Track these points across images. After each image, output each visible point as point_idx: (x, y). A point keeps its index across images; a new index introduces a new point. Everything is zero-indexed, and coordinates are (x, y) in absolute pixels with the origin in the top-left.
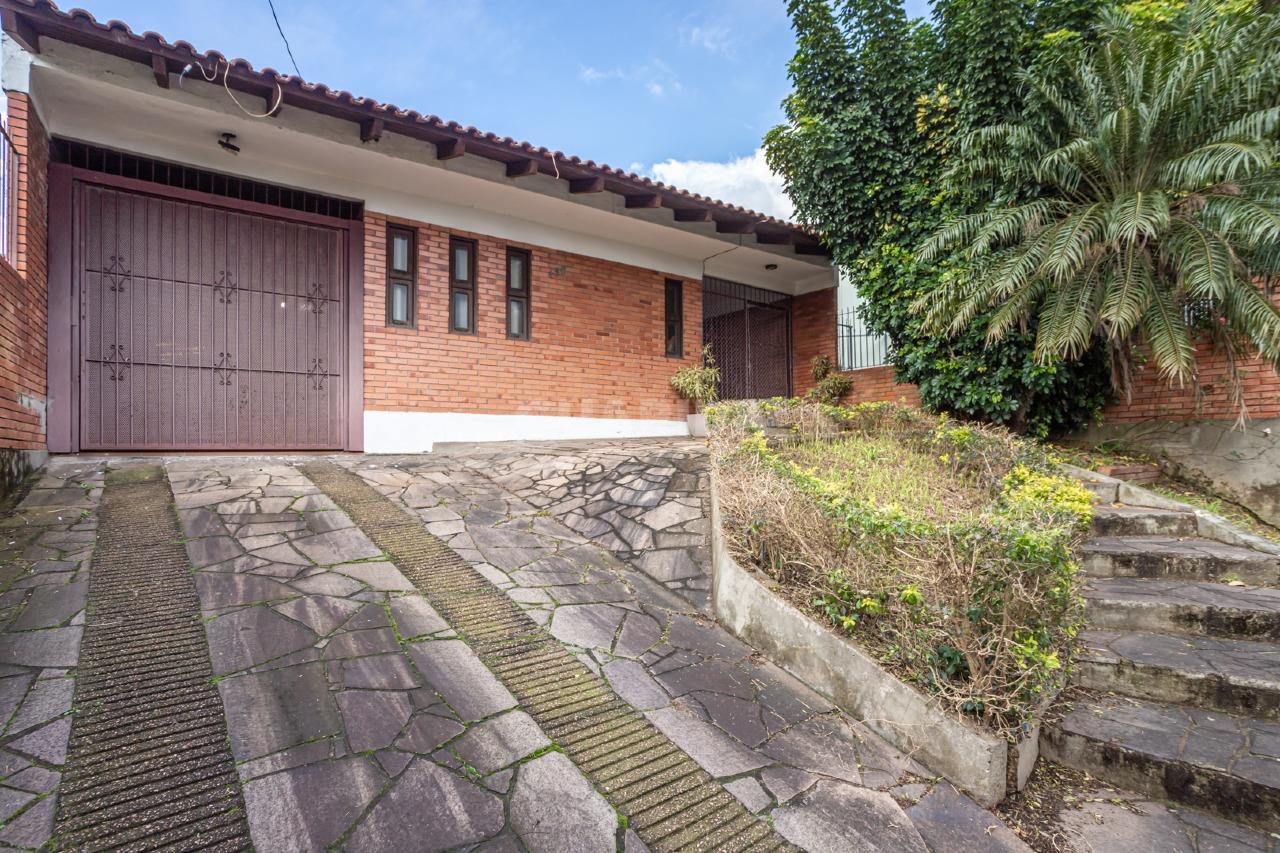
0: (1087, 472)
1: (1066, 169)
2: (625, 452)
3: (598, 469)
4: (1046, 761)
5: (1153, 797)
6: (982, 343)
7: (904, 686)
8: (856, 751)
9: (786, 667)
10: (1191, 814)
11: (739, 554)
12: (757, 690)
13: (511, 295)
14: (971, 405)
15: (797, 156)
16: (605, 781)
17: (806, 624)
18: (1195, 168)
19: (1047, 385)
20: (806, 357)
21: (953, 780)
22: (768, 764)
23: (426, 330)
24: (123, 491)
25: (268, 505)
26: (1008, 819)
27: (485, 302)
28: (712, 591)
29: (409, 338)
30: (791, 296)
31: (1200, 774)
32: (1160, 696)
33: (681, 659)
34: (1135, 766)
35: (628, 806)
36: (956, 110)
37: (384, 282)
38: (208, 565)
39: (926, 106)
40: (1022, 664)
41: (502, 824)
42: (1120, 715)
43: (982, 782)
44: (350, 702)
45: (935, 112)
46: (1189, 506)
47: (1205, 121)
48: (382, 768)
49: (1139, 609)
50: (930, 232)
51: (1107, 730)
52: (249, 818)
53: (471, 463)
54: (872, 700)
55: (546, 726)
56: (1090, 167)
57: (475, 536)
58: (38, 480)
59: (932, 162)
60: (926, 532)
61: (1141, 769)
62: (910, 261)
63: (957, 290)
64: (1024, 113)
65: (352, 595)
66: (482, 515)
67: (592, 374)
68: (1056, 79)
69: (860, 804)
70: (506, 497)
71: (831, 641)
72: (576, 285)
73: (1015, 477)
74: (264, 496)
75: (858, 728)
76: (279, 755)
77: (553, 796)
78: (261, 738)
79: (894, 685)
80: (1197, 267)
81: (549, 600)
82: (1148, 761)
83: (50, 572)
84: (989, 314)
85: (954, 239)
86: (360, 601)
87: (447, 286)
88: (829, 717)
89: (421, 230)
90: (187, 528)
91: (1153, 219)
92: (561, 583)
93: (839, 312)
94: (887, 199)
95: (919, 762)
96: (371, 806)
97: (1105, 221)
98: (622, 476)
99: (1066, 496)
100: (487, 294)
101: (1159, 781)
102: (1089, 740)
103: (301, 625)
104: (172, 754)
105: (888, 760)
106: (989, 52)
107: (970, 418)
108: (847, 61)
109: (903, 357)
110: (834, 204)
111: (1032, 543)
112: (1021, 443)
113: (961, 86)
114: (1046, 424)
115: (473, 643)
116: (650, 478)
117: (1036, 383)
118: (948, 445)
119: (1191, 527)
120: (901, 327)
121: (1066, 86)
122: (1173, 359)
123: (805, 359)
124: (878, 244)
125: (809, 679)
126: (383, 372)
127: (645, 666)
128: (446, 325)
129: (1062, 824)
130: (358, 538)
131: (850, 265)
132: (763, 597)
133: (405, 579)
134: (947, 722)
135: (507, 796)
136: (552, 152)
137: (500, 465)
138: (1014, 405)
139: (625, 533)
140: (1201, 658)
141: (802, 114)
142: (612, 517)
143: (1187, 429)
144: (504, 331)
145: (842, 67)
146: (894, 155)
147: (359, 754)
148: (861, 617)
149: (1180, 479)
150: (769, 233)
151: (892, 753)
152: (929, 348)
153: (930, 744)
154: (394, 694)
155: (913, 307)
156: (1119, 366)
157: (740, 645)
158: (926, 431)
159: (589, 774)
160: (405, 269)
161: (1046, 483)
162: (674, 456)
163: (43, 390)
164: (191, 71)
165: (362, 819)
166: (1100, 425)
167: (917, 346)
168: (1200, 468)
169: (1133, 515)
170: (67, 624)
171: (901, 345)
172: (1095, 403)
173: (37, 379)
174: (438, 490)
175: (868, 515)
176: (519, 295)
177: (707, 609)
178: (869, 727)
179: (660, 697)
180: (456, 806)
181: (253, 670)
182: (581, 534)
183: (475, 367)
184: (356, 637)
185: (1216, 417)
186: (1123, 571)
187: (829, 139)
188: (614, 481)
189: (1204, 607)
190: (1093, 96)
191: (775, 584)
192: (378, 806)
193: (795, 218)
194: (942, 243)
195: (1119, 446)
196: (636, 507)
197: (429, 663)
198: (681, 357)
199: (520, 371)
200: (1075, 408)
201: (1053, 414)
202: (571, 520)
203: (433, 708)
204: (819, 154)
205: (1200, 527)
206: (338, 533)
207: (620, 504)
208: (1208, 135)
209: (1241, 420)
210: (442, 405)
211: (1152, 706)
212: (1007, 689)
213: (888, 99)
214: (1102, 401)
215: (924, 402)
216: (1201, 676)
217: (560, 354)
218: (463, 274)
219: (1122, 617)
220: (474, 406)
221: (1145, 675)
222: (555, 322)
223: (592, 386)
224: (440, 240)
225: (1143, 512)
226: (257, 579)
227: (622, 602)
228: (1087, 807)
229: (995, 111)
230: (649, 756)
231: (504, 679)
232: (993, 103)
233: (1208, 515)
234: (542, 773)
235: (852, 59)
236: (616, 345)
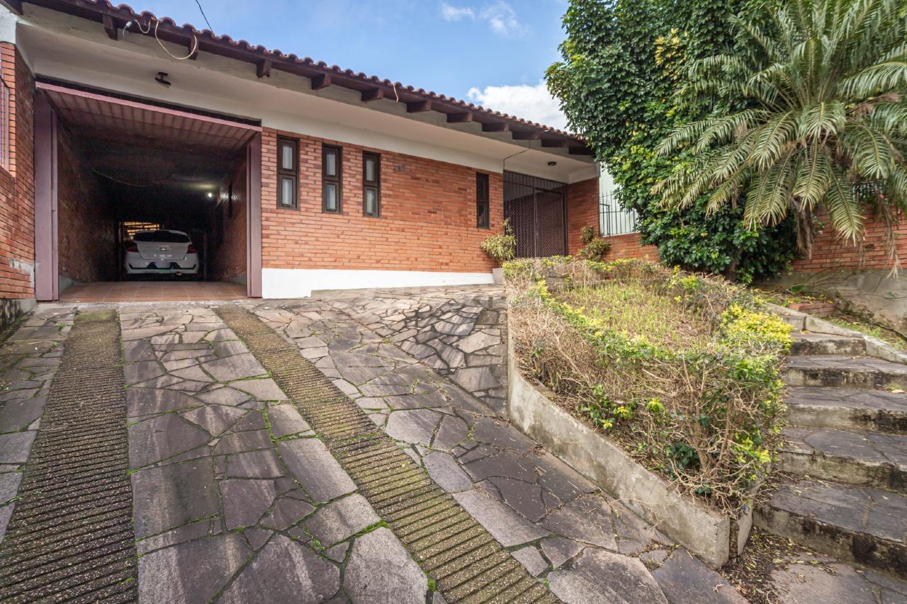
0: (782, 308)
1: (767, 86)
2: (448, 296)
3: (428, 308)
4: (758, 529)
5: (842, 560)
6: (703, 215)
7: (650, 474)
8: (614, 524)
9: (561, 457)
10: (874, 575)
11: (526, 372)
12: (539, 475)
13: (366, 185)
14: (696, 260)
15: (569, 84)
16: (420, 551)
17: (576, 425)
18: (865, 83)
19: (752, 245)
20: (577, 227)
21: (689, 547)
22: (546, 535)
23: (306, 211)
24: (86, 328)
25: (189, 337)
26: (731, 579)
27: (348, 191)
28: (507, 399)
29: (294, 217)
30: (566, 184)
31: (880, 543)
32: (844, 479)
33: (483, 451)
34: (828, 536)
35: (437, 571)
36: (684, 47)
37: (275, 177)
38: (138, 383)
39: (663, 45)
40: (741, 460)
41: (338, 588)
42: (814, 494)
43: (711, 549)
44: (229, 489)
45: (669, 49)
46: (859, 333)
47: (872, 49)
48: (248, 542)
49: (826, 411)
50: (665, 136)
51: (805, 507)
52: (140, 586)
53: (337, 305)
54: (625, 484)
55: (377, 507)
56: (784, 86)
57: (335, 359)
58: (27, 320)
59: (667, 86)
60: (667, 357)
61: (833, 538)
62: (651, 158)
63: (686, 178)
64: (735, 47)
65: (240, 404)
66: (341, 342)
67: (424, 241)
68: (759, 21)
69: (616, 567)
70: (360, 329)
71: (595, 439)
72: (412, 178)
73: (730, 313)
74: (186, 330)
75: (615, 505)
76: (170, 533)
77: (379, 564)
78: (158, 519)
79: (642, 473)
80: (867, 155)
81: (386, 407)
82: (839, 532)
83: (20, 389)
84: (709, 195)
85: (683, 140)
86: (246, 409)
87: (320, 179)
88: (593, 496)
89: (302, 140)
90: (127, 356)
91: (834, 120)
92: (396, 393)
93: (601, 195)
94: (635, 113)
95: (661, 531)
96: (237, 574)
97: (797, 125)
98: (444, 313)
99: (771, 328)
100: (349, 184)
101: (848, 547)
102: (792, 514)
103: (201, 429)
104: (88, 533)
105: (638, 530)
106: (709, 3)
107: (696, 270)
108: (605, 14)
109: (647, 227)
110: (596, 117)
111: (749, 367)
112: (734, 288)
113: (688, 30)
114: (750, 273)
115: (327, 441)
116: (464, 315)
117: (743, 244)
118: (680, 289)
119: (861, 348)
120: (645, 205)
121: (766, 26)
122: (848, 225)
123: (576, 229)
124: (628, 145)
125: (578, 467)
126: (275, 241)
127: (456, 457)
128: (320, 207)
129: (773, 583)
130: (250, 361)
131: (608, 161)
132: (544, 404)
133: (281, 391)
134: (683, 502)
135: (343, 566)
136: (393, 82)
137: (358, 306)
138: (727, 260)
139: (445, 356)
140: (876, 450)
141: (573, 54)
142: (436, 343)
143: (854, 277)
144: (361, 211)
145: (601, 18)
146: (640, 82)
147: (232, 531)
148: (616, 421)
149: (849, 313)
150: (550, 140)
151: (640, 524)
152: (666, 220)
153: (670, 519)
154: (264, 482)
155: (653, 190)
156: (803, 231)
157: (527, 440)
158: (664, 279)
159: (408, 545)
160: (291, 168)
161: (755, 318)
162: (482, 299)
163: (32, 257)
164: (131, 26)
165: (228, 586)
166: (790, 274)
167: (657, 218)
168: (864, 304)
169: (818, 340)
170: (25, 429)
171: (645, 218)
172: (786, 258)
173: (27, 249)
174: (313, 325)
175: (621, 344)
176: (372, 185)
177: (503, 412)
178: (623, 503)
179: (465, 481)
180: (303, 574)
181: (160, 464)
182: (413, 356)
183: (341, 236)
184: (240, 437)
185: (876, 267)
186: (812, 382)
187: (592, 70)
188: (438, 318)
189: (876, 410)
190: (788, 33)
191: (553, 395)
192: (242, 575)
193: (568, 128)
194: (675, 143)
195: (804, 289)
196: (454, 336)
197: (293, 457)
198: (488, 228)
199: (373, 239)
200: (772, 261)
201: (756, 267)
202: (406, 346)
203: (293, 492)
204: (586, 81)
205: (868, 349)
206: (236, 357)
207: (442, 334)
208: (874, 59)
209: (895, 270)
210: (318, 264)
211: (839, 487)
212: (730, 479)
213: (635, 40)
214: (792, 257)
215: (662, 259)
216: (877, 464)
217: (403, 227)
218: (332, 171)
219: (814, 417)
220: (341, 264)
221: (833, 463)
222: (398, 204)
223: (425, 249)
224: (316, 147)
225: (824, 338)
226: (172, 393)
227: (440, 407)
228: (792, 568)
229: (714, 47)
230: (454, 530)
231: (348, 469)
232: (712, 41)
233: (874, 340)
234: (371, 545)
235: (609, 12)
236: (441, 220)
